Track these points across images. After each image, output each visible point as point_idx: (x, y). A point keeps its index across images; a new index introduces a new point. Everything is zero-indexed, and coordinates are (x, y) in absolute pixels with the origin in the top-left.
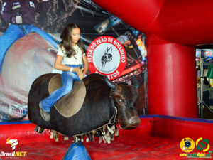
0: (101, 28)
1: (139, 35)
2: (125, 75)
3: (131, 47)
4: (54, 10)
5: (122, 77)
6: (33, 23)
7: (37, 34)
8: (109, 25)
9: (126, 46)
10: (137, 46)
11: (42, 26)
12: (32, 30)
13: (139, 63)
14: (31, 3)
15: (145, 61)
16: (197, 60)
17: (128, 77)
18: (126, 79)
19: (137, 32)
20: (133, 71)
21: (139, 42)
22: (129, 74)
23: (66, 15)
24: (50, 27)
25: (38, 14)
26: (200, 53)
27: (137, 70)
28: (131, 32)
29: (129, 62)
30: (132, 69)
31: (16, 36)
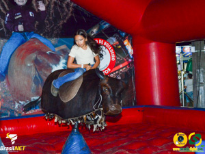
0: (92, 32)
1: (126, 36)
2: (115, 72)
3: (120, 47)
4: (51, 18)
5: (112, 73)
6: (33, 30)
7: (37, 39)
8: (99, 29)
9: (115, 46)
10: (125, 46)
11: (41, 32)
12: (33, 37)
13: (127, 60)
14: (30, 13)
15: (132, 59)
16: (177, 55)
17: (118, 74)
18: (116, 75)
19: (124, 34)
20: (122, 68)
21: (126, 42)
22: (118, 70)
23: (61, 22)
24: (48, 33)
25: (37, 22)
26: (180, 49)
27: (125, 66)
28: (119, 34)
29: (118, 60)
30: (121, 66)
31: (19, 42)
